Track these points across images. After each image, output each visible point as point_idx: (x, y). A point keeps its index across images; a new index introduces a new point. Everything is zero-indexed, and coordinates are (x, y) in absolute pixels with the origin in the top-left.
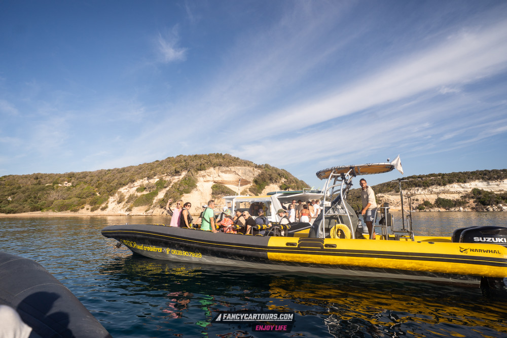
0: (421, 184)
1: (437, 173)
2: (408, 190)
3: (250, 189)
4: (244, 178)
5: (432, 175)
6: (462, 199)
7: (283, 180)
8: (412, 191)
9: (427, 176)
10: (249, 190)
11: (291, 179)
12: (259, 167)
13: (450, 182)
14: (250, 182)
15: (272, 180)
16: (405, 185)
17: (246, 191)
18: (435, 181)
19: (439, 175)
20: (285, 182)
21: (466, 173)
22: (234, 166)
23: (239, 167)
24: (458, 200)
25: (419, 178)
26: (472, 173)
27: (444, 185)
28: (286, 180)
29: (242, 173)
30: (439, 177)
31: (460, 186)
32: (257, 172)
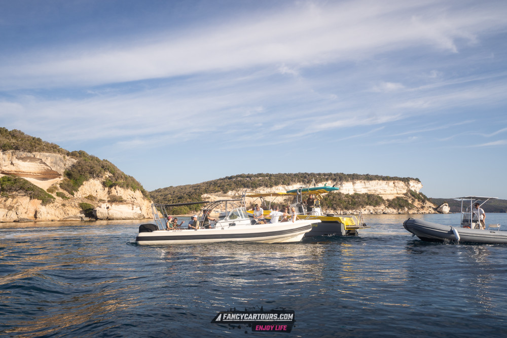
0: (250, 184)
1: (265, 173)
2: (236, 191)
3: (61, 184)
4: (54, 169)
5: (260, 175)
6: (285, 202)
7: (108, 174)
8: (241, 193)
9: (255, 176)
10: (61, 187)
11: (119, 174)
12: (73, 155)
13: (276, 184)
14: (60, 175)
15: (93, 173)
16: (233, 185)
17: (56, 188)
18: (262, 181)
19: (267, 175)
20: (109, 177)
21: (290, 175)
22: (40, 152)
23: (47, 154)
24: (281, 203)
25: (247, 177)
26: (295, 175)
27: (271, 186)
28: (111, 175)
29: (52, 162)
30: (267, 178)
31: (284, 188)
32: (70, 162)
